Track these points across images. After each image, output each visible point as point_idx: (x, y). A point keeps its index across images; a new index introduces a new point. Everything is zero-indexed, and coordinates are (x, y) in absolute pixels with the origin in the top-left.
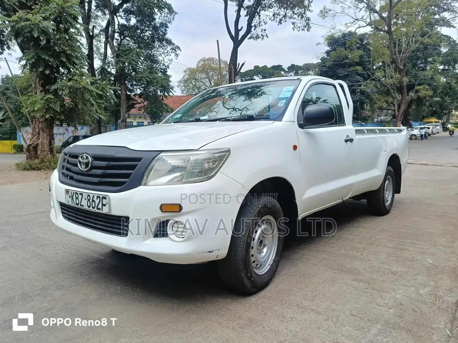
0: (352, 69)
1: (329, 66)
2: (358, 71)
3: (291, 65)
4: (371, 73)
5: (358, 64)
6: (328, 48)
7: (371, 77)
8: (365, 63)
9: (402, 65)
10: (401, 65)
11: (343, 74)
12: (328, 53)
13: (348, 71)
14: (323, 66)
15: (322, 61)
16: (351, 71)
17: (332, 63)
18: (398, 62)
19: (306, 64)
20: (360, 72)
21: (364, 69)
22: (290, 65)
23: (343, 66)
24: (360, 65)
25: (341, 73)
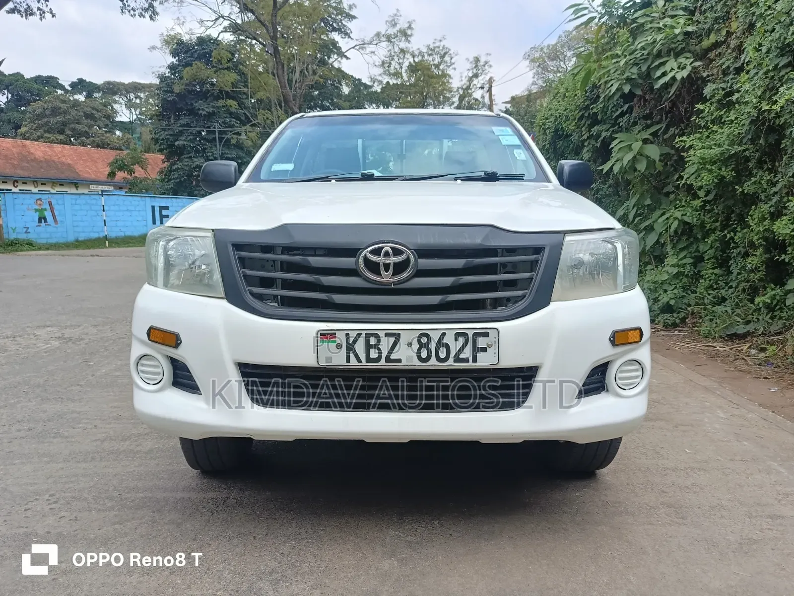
0: (221, 103)
1: (178, 94)
2: (230, 108)
3: (78, 79)
4: (251, 113)
5: (229, 96)
6: (171, 60)
7: (251, 121)
8: (240, 96)
9: (297, 105)
10: (295, 106)
11: (207, 112)
12: (172, 68)
13: (213, 107)
14: (167, 92)
15: (161, 81)
16: (218, 107)
17: (183, 87)
18: (291, 102)
19: (109, 83)
20: (233, 110)
21: (241, 105)
22: (75, 80)
23: (204, 96)
24: (234, 98)
25: (203, 110)
